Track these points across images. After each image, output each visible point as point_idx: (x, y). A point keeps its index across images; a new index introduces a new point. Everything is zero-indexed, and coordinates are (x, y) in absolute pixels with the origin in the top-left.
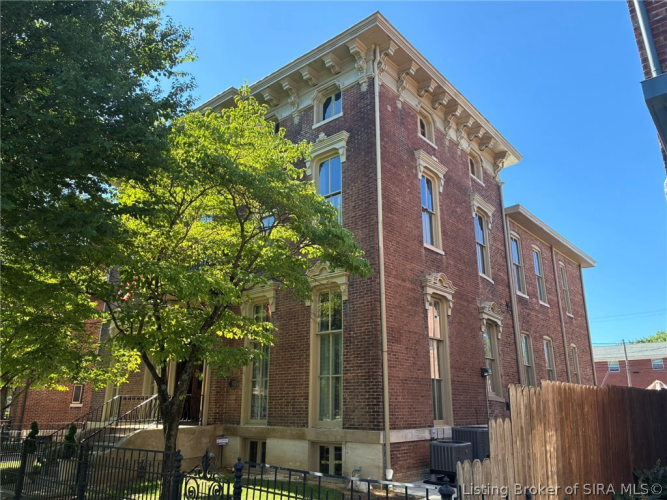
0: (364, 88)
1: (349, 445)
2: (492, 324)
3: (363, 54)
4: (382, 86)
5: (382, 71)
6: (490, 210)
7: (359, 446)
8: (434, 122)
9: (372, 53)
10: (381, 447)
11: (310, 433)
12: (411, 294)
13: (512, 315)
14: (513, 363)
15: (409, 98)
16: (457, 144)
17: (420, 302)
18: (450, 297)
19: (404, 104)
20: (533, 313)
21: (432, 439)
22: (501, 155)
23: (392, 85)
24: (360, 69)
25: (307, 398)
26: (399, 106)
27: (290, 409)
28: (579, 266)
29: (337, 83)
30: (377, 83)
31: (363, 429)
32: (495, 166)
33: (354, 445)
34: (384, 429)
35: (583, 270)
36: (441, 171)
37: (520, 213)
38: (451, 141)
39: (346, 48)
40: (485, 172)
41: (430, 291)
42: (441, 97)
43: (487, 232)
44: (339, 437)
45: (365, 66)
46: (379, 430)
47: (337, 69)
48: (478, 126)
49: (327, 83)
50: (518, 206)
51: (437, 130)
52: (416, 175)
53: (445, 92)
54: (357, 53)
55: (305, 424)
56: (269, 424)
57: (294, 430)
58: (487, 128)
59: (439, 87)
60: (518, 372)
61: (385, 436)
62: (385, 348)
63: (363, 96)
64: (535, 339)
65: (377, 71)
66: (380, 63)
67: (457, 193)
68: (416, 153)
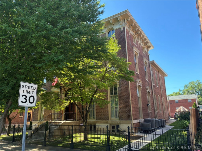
0: (122, 30)
1: (121, 124)
2: (149, 92)
3: (121, 20)
4: (126, 29)
5: (126, 25)
6: (147, 62)
7: (124, 124)
8: (136, 38)
9: (124, 20)
10: (131, 124)
11: (110, 122)
12: (134, 85)
13: (152, 90)
14: (153, 102)
15: (131, 32)
16: (140, 44)
17: (136, 87)
18: (141, 86)
19: (130, 34)
20: (156, 89)
21: (140, 122)
22: (150, 47)
23: (128, 29)
24: (121, 24)
25: (108, 113)
26: (129, 34)
27: (103, 115)
28: (164, 76)
29: (113, 27)
30: (125, 28)
31: (126, 120)
32: (148, 50)
33: (123, 124)
34: (131, 120)
35: (165, 77)
36: (138, 52)
37: (154, 63)
38: (139, 43)
39: (117, 18)
40: (146, 52)
41: (138, 84)
42: (138, 32)
43: (147, 68)
44: (118, 123)
45: (122, 23)
46: (130, 120)
47: (113, 23)
48: (145, 39)
49: (110, 27)
50: (154, 61)
51: (136, 41)
52: (133, 53)
53: (139, 30)
54: (120, 20)
55: (108, 119)
56: (96, 120)
57: (105, 121)
58: (147, 40)
59: (138, 29)
60: (154, 104)
61: (132, 122)
62: (131, 100)
63: (121, 32)
64: (156, 96)
65: (125, 25)
66: (126, 23)
67: (141, 58)
68: (133, 47)
